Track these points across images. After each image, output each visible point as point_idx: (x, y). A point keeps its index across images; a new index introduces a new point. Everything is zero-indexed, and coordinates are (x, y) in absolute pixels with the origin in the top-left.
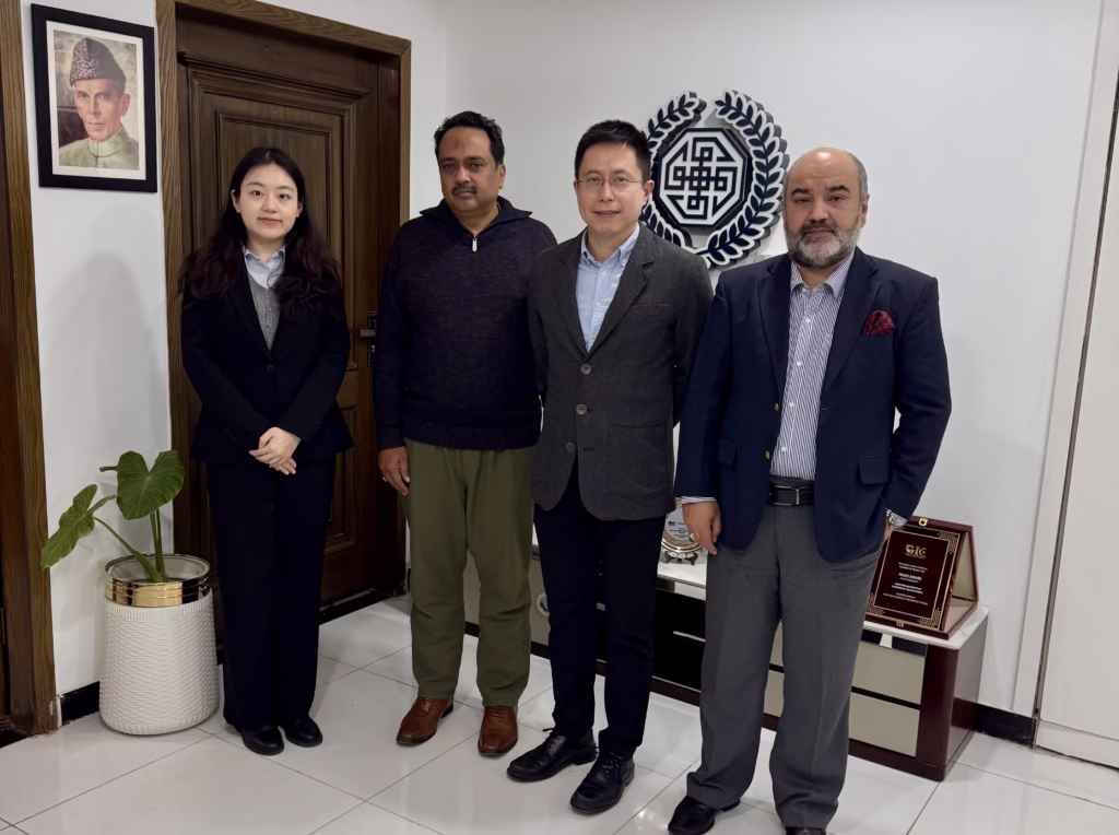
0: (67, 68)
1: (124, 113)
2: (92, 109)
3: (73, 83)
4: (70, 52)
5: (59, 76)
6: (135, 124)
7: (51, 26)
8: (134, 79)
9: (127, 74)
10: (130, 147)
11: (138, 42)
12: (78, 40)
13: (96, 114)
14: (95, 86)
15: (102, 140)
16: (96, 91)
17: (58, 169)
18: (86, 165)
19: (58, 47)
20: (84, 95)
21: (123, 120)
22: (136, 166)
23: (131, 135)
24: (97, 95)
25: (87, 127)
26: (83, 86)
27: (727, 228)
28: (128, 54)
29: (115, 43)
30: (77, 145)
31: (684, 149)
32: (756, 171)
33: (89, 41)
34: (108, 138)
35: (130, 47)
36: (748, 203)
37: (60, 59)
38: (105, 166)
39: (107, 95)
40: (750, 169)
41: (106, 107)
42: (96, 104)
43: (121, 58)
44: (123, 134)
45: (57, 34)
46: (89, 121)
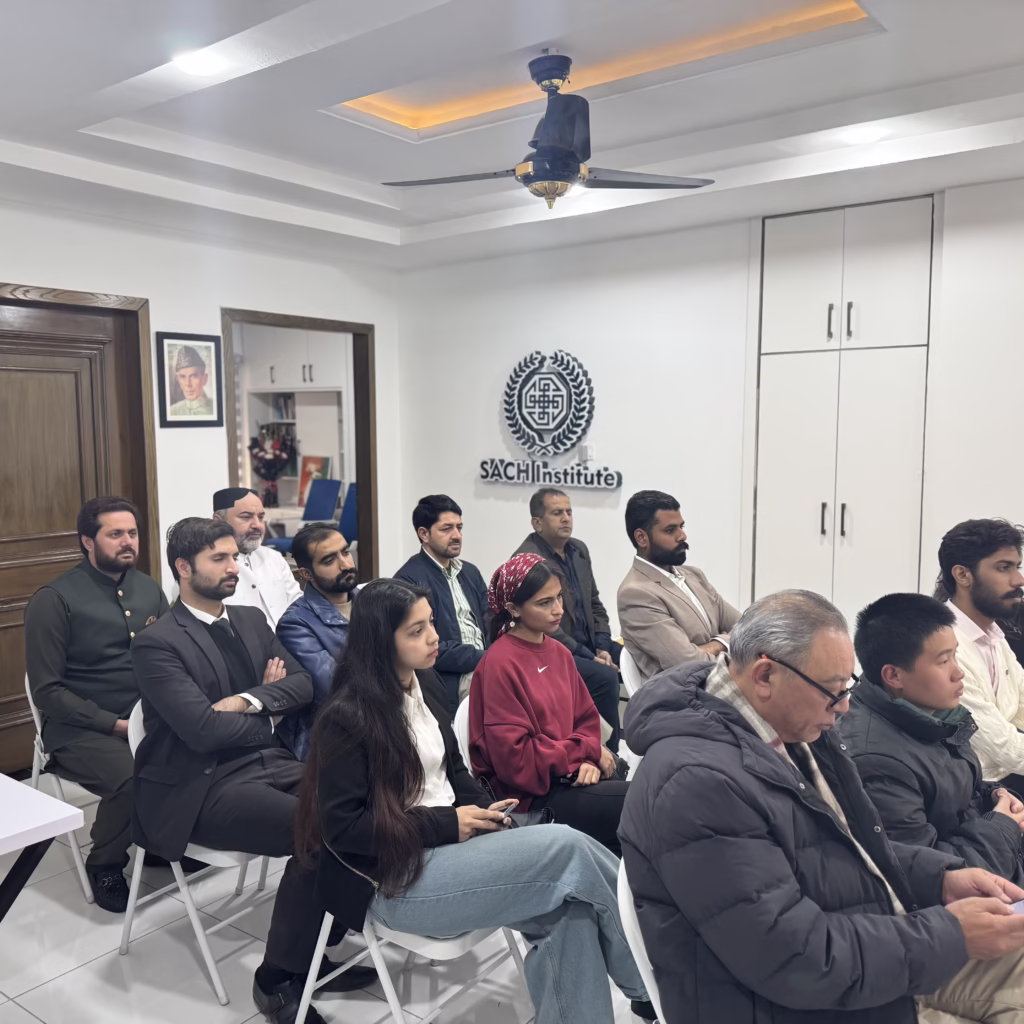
0: (174, 363)
1: (205, 383)
2: (187, 383)
3: (177, 370)
4: (176, 354)
5: (170, 368)
6: (210, 390)
7: (166, 342)
8: (210, 366)
9: (207, 363)
10: (208, 403)
11: (212, 345)
12: (179, 348)
13: (190, 386)
14: (189, 371)
15: (193, 400)
16: (189, 374)
17: (170, 418)
18: (184, 414)
19: (170, 352)
20: (183, 376)
21: (206, 388)
22: (211, 413)
23: (209, 396)
24: (190, 376)
25: (185, 394)
26: (183, 372)
27: (561, 430)
28: (206, 352)
29: (200, 347)
30: (180, 404)
31: (534, 385)
32: (574, 397)
33: (187, 348)
34: (196, 398)
35: (208, 348)
36: (571, 416)
37: (171, 359)
38: (195, 414)
39: (195, 375)
40: (571, 396)
41: (195, 381)
42: (190, 381)
43: (203, 354)
44: (204, 396)
45: (169, 345)
46: (186, 389)
